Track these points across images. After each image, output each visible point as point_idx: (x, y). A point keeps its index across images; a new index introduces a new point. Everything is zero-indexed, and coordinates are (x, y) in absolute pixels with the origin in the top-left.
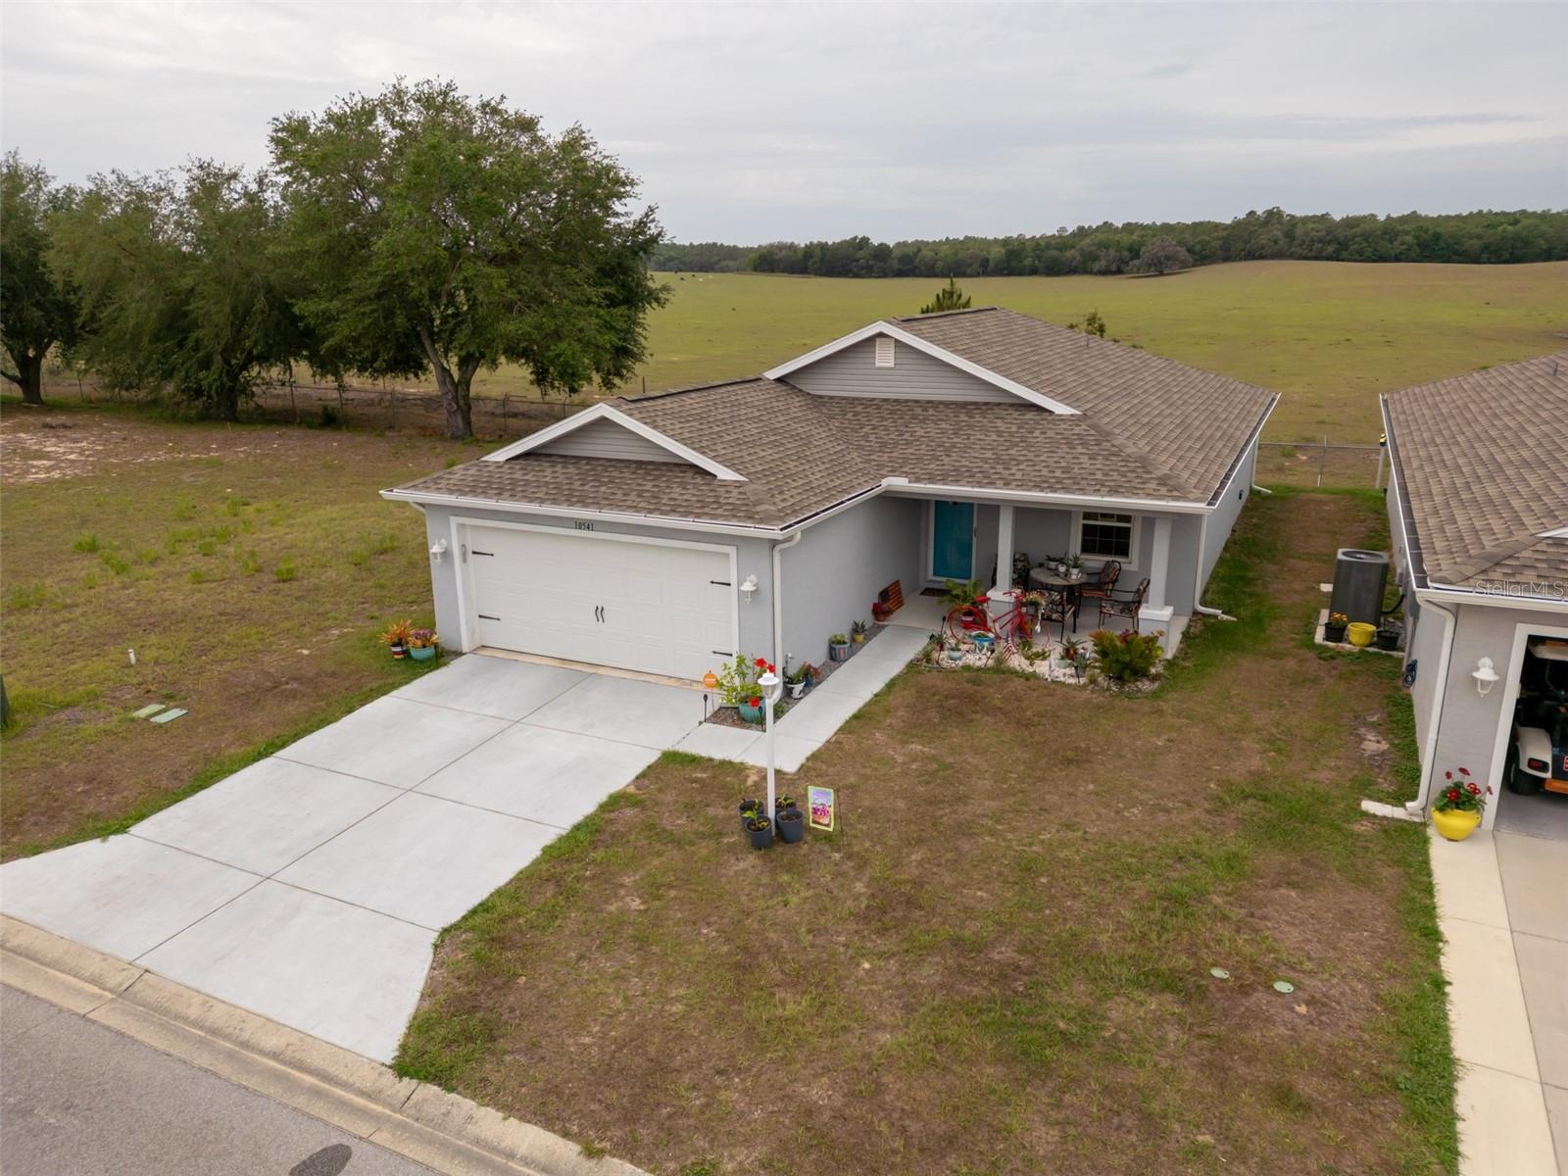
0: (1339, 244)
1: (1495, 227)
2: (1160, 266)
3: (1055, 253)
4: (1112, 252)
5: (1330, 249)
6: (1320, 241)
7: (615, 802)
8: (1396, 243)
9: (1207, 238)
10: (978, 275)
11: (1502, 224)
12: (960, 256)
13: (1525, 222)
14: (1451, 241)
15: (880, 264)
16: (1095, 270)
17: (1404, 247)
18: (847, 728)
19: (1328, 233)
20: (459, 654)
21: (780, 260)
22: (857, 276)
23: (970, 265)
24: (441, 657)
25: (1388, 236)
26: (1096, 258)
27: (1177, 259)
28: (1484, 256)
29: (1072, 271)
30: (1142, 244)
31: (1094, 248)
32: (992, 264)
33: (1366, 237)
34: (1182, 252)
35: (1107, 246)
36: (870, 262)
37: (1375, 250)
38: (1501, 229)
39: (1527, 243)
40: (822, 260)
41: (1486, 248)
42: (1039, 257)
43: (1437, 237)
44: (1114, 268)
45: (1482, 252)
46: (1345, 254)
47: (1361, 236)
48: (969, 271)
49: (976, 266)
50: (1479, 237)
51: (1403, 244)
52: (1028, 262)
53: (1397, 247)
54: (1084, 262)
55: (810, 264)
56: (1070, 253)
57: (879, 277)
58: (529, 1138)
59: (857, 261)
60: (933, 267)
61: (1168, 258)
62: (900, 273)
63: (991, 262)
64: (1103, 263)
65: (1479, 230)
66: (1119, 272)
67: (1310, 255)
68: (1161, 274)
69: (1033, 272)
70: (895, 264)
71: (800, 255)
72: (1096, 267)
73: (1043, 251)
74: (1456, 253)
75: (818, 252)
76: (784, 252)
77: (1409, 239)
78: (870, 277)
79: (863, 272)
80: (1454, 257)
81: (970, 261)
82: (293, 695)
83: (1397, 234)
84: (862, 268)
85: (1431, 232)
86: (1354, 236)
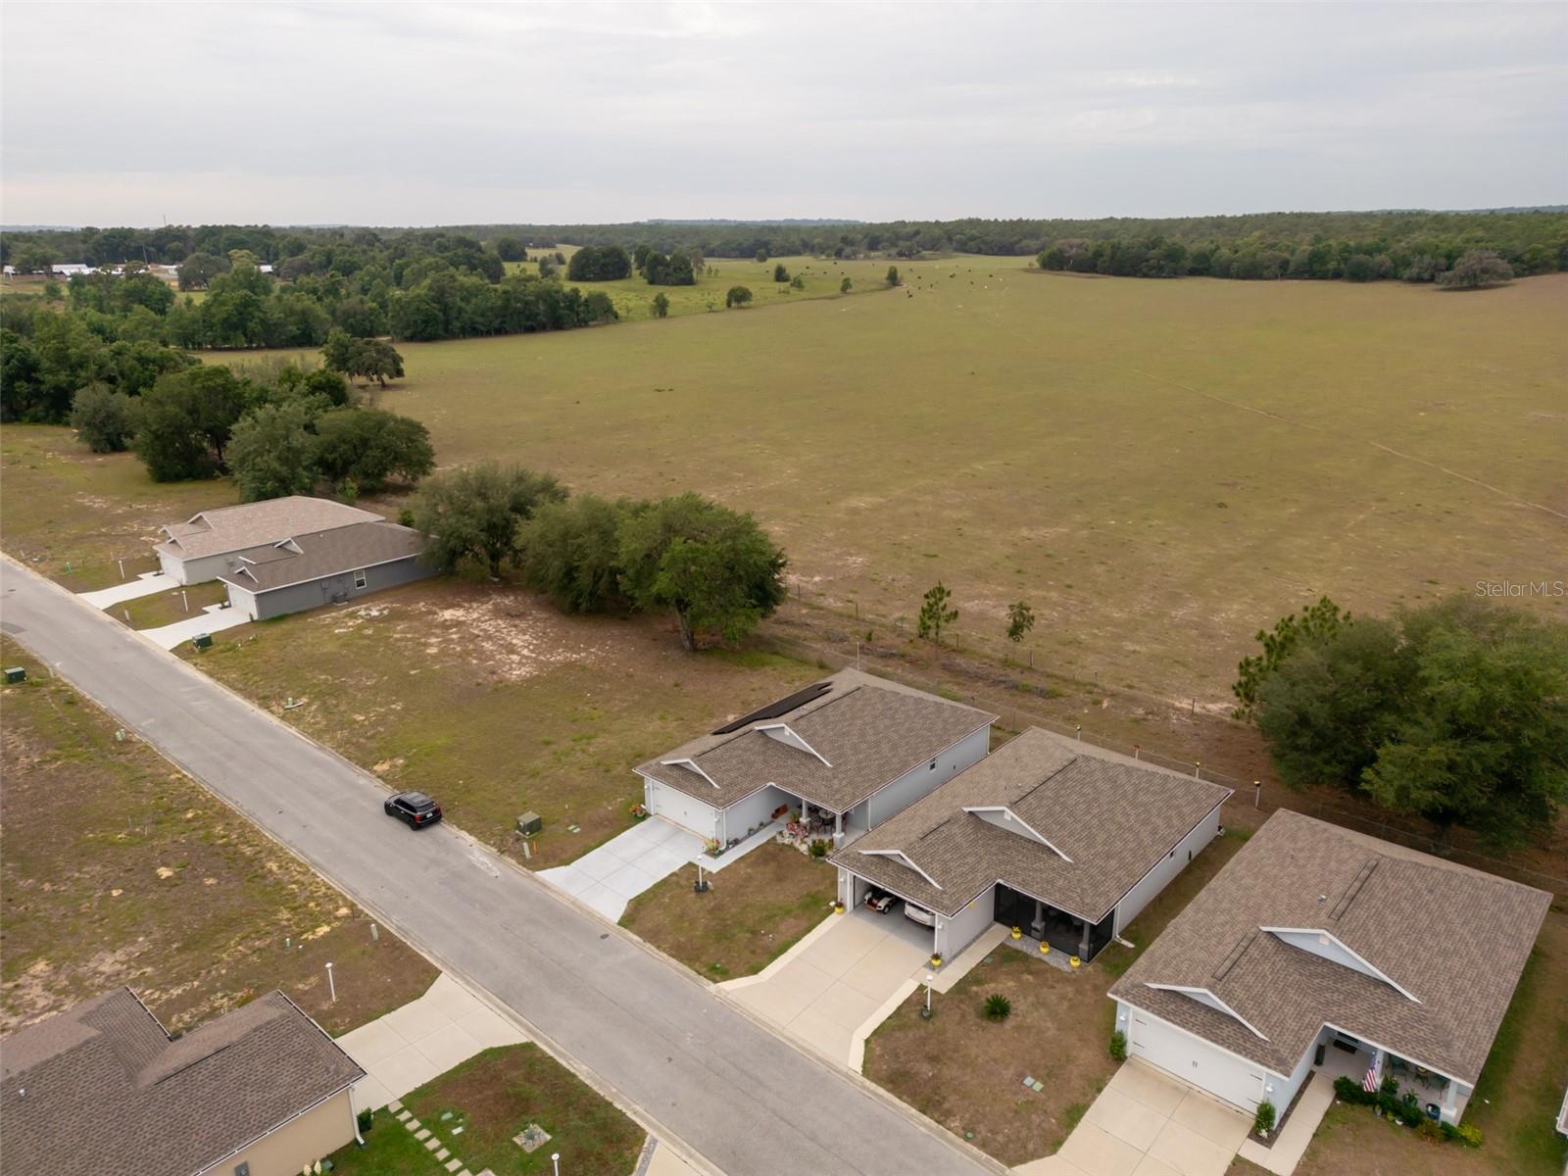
2: (1474, 281)
3: (1362, 257)
4: (1427, 258)
7: (673, 874)
9: (1541, 246)
10: (1275, 277)
12: (1258, 257)
15: (1172, 264)
16: (1405, 277)
18: (735, 862)
20: (650, 815)
21: (1070, 258)
22: (1145, 276)
23: (1268, 267)
24: (645, 816)
26: (1408, 265)
27: (1495, 272)
29: (1382, 276)
30: (1460, 253)
31: (1408, 253)
32: (1292, 267)
34: (1503, 265)
35: (1422, 252)
36: (1162, 262)
40: (1113, 258)
42: (1346, 260)
44: (1426, 276)
48: (1265, 273)
49: (1274, 269)
52: (1332, 265)
54: (1396, 267)
55: (1099, 262)
56: (1379, 258)
57: (1171, 277)
58: (636, 938)
59: (1147, 261)
60: (1228, 268)
61: (1484, 271)
62: (1193, 272)
63: (1291, 264)
64: (1415, 271)
66: (1432, 280)
68: (1475, 287)
69: (1337, 275)
70: (1188, 264)
71: (1090, 254)
72: (1407, 273)
73: (1350, 252)
75: (1108, 251)
76: (1074, 251)
78: (1159, 277)
79: (1153, 272)
81: (1267, 264)
82: (606, 826)
84: (1153, 268)
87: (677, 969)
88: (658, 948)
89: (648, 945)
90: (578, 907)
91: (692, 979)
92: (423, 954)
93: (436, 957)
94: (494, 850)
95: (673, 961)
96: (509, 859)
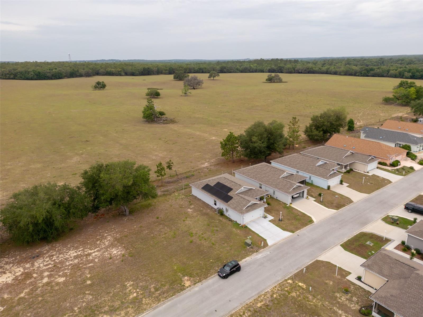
0: (14, 75)
1: (52, 70)
5: (12, 76)
6: (8, 74)
7: (273, 224)
8: (30, 74)
11: (53, 69)
13: (58, 69)
14: (43, 74)
17: (32, 76)
19: (9, 72)
25: (27, 73)
28: (53, 78)
33: (21, 73)
37: (25, 76)
38: (54, 70)
39: (61, 74)
41: (53, 75)
43: (39, 73)
45: (52, 77)
46: (16, 78)
47: (19, 73)
50: (49, 73)
51: (31, 75)
53: (30, 76)
65: (48, 71)
67: (6, 78)
74: (46, 77)
77: (32, 73)
80: (46, 78)
83: (29, 72)
85: (37, 71)
86: (17, 73)
87: (310, 226)
88: (302, 228)
89: (301, 229)
90: (285, 239)
91: (312, 225)
92: (309, 263)
93: (310, 262)
94: (255, 253)
95: (307, 227)
96: (261, 251)
